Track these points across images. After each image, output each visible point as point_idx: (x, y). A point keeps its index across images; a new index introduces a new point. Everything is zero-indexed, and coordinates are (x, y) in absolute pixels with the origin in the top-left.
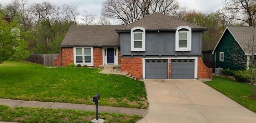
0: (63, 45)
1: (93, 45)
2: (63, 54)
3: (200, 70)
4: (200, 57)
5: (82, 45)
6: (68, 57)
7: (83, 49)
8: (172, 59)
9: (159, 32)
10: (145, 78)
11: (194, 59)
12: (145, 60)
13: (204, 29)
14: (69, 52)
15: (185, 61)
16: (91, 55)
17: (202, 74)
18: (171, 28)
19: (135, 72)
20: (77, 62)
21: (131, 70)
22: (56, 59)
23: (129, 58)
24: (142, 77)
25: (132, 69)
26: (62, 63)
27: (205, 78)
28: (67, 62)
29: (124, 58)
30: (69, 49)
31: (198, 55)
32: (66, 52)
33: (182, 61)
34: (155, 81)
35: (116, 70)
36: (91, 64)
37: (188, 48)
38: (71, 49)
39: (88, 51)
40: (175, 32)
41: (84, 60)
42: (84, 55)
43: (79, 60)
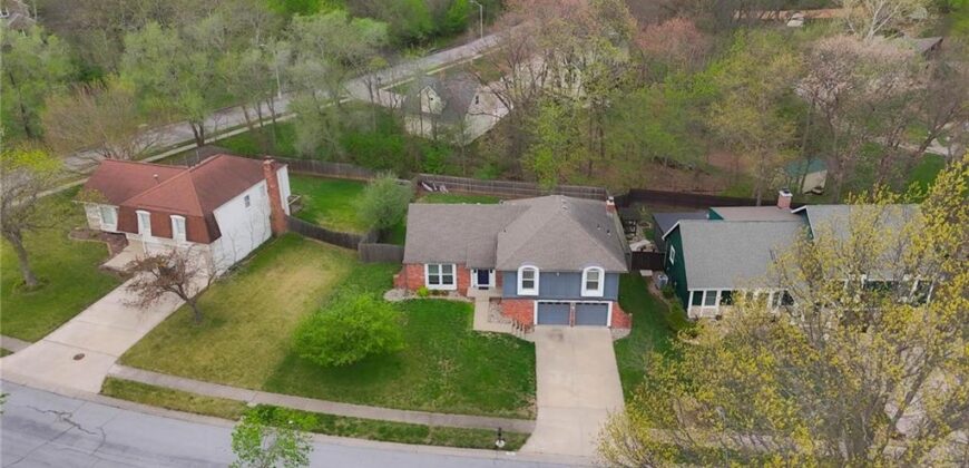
0: (408, 259)
1: (455, 260)
3: (614, 316)
4: (616, 300)
5: (438, 260)
6: (416, 276)
7: (440, 266)
8: (576, 303)
10: (538, 324)
11: (607, 303)
12: (538, 302)
14: (418, 270)
16: (453, 274)
17: (617, 322)
18: (576, 270)
19: (523, 318)
20: (431, 284)
22: (397, 278)
23: (514, 300)
26: (406, 284)
27: (621, 327)
28: (415, 283)
30: (418, 265)
31: (614, 298)
32: (413, 269)
33: (591, 304)
34: (551, 336)
35: (494, 305)
36: (453, 287)
37: (599, 292)
38: (423, 265)
39: (447, 268)
40: (580, 274)
41: (441, 281)
42: (441, 274)
43: (434, 280)
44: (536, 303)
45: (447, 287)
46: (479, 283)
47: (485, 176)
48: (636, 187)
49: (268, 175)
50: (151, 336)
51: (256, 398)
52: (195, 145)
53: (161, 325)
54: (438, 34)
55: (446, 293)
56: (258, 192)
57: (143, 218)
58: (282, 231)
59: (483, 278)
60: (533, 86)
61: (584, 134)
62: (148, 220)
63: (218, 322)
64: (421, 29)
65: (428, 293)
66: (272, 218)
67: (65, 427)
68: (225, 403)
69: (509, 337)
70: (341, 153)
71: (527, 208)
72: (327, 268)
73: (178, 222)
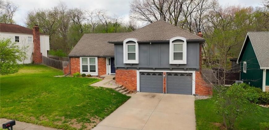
0: (71, 55)
1: (97, 55)
2: (72, 63)
3: (198, 85)
4: (198, 71)
5: (87, 54)
6: (76, 66)
7: (88, 58)
8: (167, 73)
9: (151, 43)
10: (140, 92)
11: (192, 73)
12: (140, 72)
13: (202, 40)
14: (76, 61)
15: (182, 74)
16: (96, 65)
17: (200, 90)
18: (164, 40)
19: (130, 85)
20: (83, 71)
21: (125, 83)
22: (66, 68)
23: (123, 70)
24: (136, 90)
25: (127, 81)
26: (70, 72)
27: (204, 95)
28: (75, 71)
29: (119, 70)
30: (77, 59)
31: (196, 69)
32: (74, 61)
33: (179, 75)
34: (146, 96)
35: (115, 80)
36: (96, 73)
37: (184, 61)
39: (93, 61)
40: (169, 44)
41: (89, 70)
42: (89, 65)
43: (85, 69)
44: (138, 72)
45: (92, 74)
46: (111, 73)
69: (112, 90)
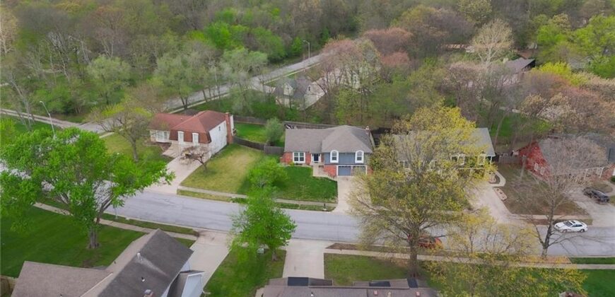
1: (305, 151)
2: (286, 155)
5: (298, 150)
6: (289, 157)
7: (299, 153)
16: (304, 157)
18: (353, 152)
25: (331, 171)
28: (289, 161)
30: (290, 153)
34: (343, 179)
35: (321, 168)
36: (304, 162)
37: (362, 162)
38: (292, 153)
39: (302, 154)
40: (355, 154)
41: (299, 159)
42: (299, 157)
43: (296, 159)
44: (337, 166)
45: (302, 162)
46: (314, 160)
47: (314, 122)
48: (381, 127)
49: (227, 118)
50: (189, 177)
51: (234, 196)
52: (183, 109)
53: (192, 174)
54: (287, 57)
55: (301, 164)
56: (223, 125)
57: (181, 135)
58: (231, 142)
59: (316, 159)
60: (336, 83)
61: (359, 104)
62: (183, 135)
63: (214, 173)
64: (279, 54)
65: (294, 164)
66: (228, 137)
67: (168, 203)
68: (223, 197)
69: (327, 179)
70: (252, 111)
71: (333, 130)
72: (251, 156)
73: (195, 136)
